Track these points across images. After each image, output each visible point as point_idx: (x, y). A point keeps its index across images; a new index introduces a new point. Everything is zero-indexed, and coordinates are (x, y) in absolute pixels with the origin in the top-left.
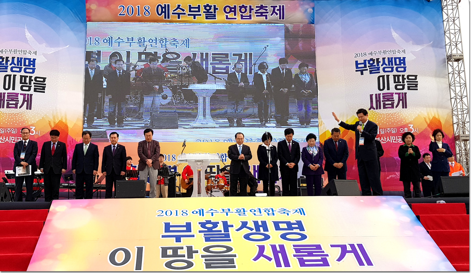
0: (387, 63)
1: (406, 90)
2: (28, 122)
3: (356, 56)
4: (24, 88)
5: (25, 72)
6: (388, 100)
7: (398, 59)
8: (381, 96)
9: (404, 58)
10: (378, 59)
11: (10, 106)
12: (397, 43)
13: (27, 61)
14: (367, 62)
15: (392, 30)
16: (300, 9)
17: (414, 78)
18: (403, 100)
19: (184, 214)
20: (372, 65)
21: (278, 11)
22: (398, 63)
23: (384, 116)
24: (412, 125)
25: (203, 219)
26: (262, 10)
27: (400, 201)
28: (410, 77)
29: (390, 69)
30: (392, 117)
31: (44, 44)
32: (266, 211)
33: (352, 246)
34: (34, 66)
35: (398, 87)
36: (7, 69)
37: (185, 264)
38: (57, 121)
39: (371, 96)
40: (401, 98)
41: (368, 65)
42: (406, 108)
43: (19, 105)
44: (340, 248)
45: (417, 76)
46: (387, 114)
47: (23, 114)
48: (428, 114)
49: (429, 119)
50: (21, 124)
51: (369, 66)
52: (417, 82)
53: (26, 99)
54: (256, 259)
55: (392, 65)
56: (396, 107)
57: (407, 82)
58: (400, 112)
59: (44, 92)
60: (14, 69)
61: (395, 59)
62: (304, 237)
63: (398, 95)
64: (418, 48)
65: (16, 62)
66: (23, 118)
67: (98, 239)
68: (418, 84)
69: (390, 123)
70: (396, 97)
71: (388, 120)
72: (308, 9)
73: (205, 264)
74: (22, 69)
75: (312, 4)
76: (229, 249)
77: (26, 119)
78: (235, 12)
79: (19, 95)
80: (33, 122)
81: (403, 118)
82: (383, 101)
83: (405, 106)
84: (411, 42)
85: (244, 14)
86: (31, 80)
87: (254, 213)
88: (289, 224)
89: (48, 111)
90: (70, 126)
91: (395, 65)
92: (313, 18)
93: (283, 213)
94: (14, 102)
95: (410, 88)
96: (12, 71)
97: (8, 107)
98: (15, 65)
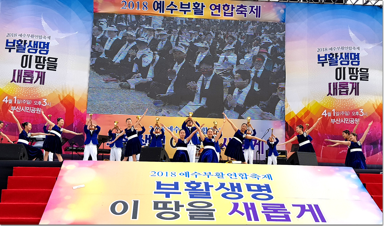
0: (344, 58)
1: (358, 80)
2: (41, 95)
3: (318, 51)
4: (39, 67)
5: (40, 53)
6: (344, 88)
7: (353, 55)
8: (338, 84)
9: (358, 54)
10: (336, 54)
11: (26, 81)
12: (353, 41)
13: (42, 44)
14: (327, 56)
15: (350, 30)
16: (274, 9)
17: (366, 70)
18: (356, 89)
19: (173, 175)
20: (331, 58)
21: (256, 11)
22: (353, 58)
23: (339, 101)
24: (362, 110)
25: (189, 180)
26: (242, 9)
27: (349, 171)
28: (362, 70)
29: (346, 63)
30: (346, 102)
31: (57, 30)
32: (241, 175)
33: (310, 206)
34: (48, 48)
35: (353, 78)
36: (25, 50)
37: (173, 216)
38: (66, 95)
39: (330, 84)
40: (354, 87)
41: (328, 58)
42: (358, 95)
43: (34, 81)
44: (300, 207)
45: (368, 69)
46: (342, 100)
47: (37, 88)
48: (376, 101)
49: (377, 105)
50: (35, 97)
51: (329, 60)
52: (368, 74)
53: (40, 76)
54: (231, 214)
55: (348, 59)
56: (350, 94)
57: (360, 74)
58: (353, 99)
59: (55, 70)
60: (31, 51)
61: (351, 54)
62: (271, 197)
63: (352, 84)
64: (370, 47)
65: (32, 45)
66: (37, 91)
67: (101, 193)
68: (368, 76)
69: (344, 107)
70: (350, 86)
71: (342, 104)
72: (280, 10)
73: (189, 216)
74: (38, 50)
75: (284, 6)
76: (210, 205)
77: (39, 93)
78: (219, 9)
79: (34, 72)
80: (45, 95)
81: (355, 103)
82: (339, 89)
83: (357, 93)
84: (365, 41)
85: (226, 12)
86: (44, 60)
87: (231, 176)
88: (259, 186)
89: (58, 86)
90: (77, 99)
91: (351, 60)
92: (284, 18)
93: (254, 177)
94: (30, 78)
95: (362, 79)
96: (29, 52)
97: (24, 82)
98: (32, 47)
